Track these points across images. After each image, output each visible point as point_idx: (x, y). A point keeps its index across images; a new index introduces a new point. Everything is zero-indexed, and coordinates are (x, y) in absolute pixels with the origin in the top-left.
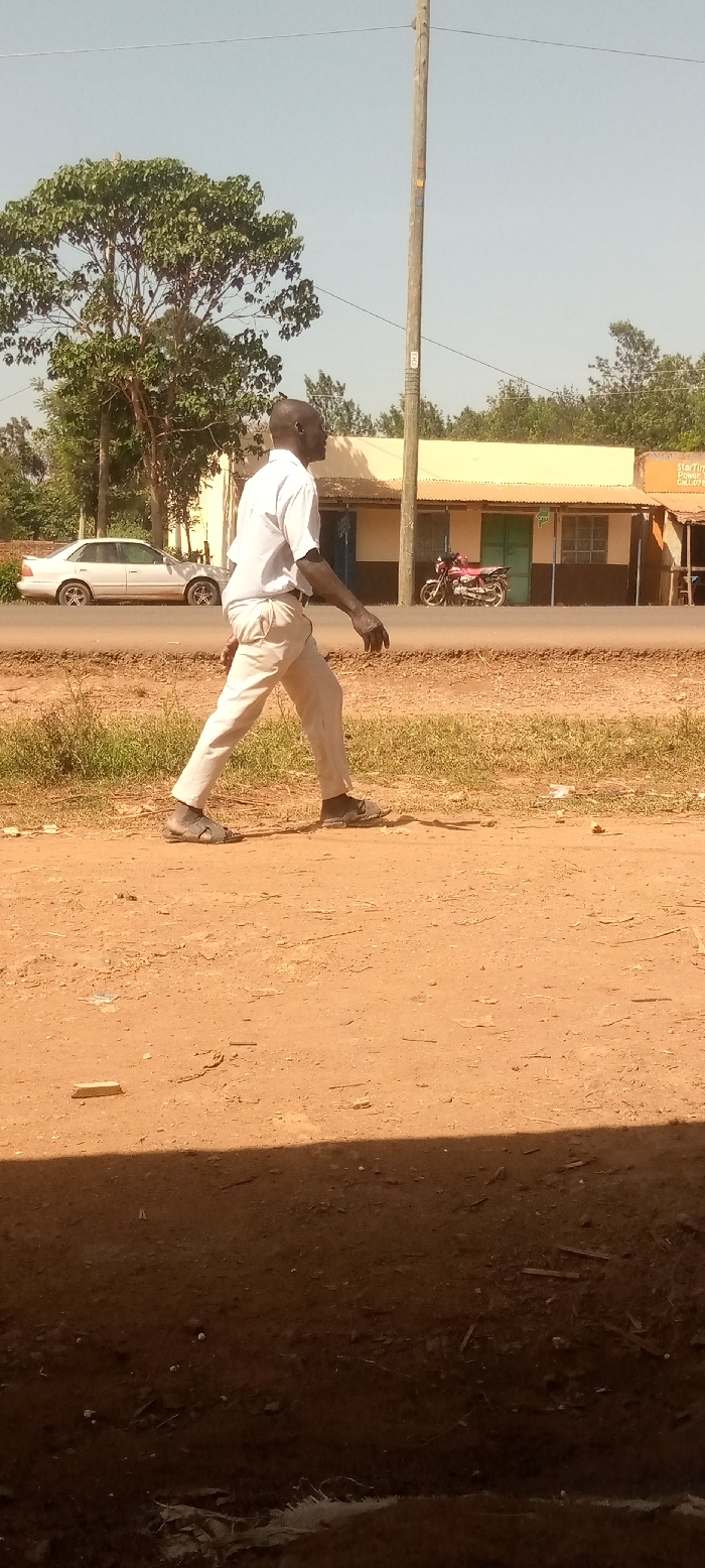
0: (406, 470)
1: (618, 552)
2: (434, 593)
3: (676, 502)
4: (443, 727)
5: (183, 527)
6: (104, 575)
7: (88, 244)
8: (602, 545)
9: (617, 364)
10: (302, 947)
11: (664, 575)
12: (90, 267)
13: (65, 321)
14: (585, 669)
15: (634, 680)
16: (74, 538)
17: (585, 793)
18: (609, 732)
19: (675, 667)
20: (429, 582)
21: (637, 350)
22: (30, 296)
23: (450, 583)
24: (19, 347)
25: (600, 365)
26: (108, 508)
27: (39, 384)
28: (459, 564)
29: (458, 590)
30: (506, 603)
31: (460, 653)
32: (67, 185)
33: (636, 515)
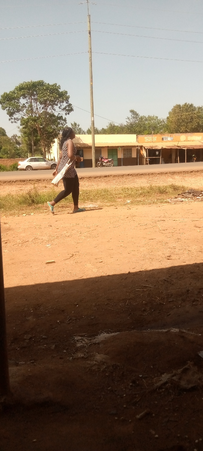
0: (93, 141)
1: (134, 155)
2: (99, 165)
3: (144, 145)
4: (106, 191)
5: (49, 154)
6: (34, 164)
8: (131, 154)
9: (131, 118)
10: (85, 233)
11: (143, 159)
12: (27, 103)
13: (23, 114)
14: (131, 178)
15: (140, 180)
16: (28, 158)
17: (133, 201)
18: (137, 190)
19: (147, 177)
20: (98, 163)
21: (135, 115)
22: (15, 109)
23: (102, 163)
24: (14, 120)
25: (128, 118)
26: (34, 151)
27: (18, 127)
28: (104, 159)
29: (104, 164)
30: (113, 166)
31: (107, 176)
32: (21, 87)
33: (137, 148)
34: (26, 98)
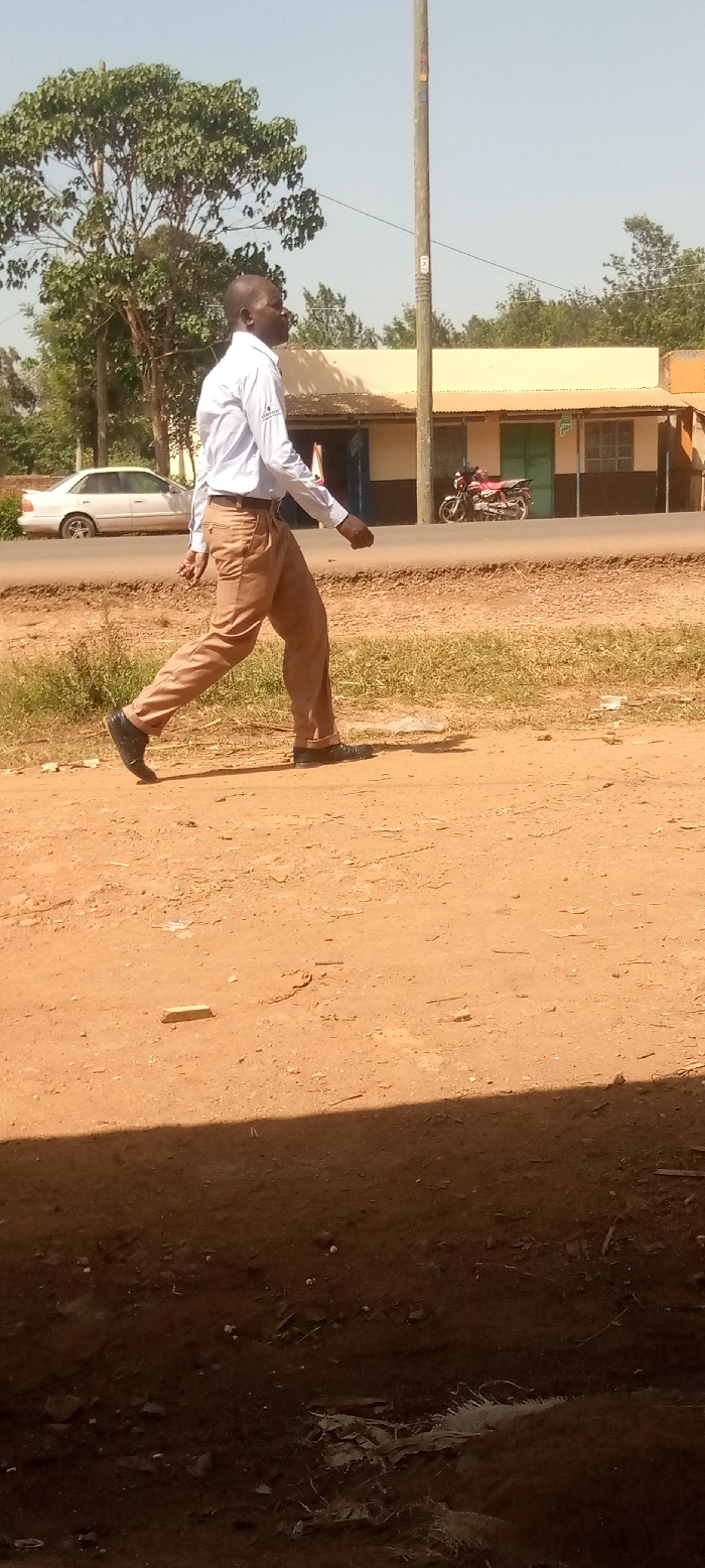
0: (421, 381)
1: (645, 459)
2: (454, 510)
3: (703, 402)
4: (487, 644)
5: (186, 452)
6: (106, 506)
7: (75, 158)
8: (629, 452)
9: (633, 261)
10: (377, 867)
11: (693, 478)
12: (78, 183)
13: (54, 241)
14: (627, 578)
15: (678, 586)
16: (72, 471)
17: (638, 703)
18: (657, 641)
20: (447, 498)
21: (654, 246)
22: (18, 217)
23: (470, 499)
24: (9, 271)
25: (615, 263)
26: (110, 438)
27: (29, 310)
28: (479, 479)
29: (478, 506)
30: (530, 516)
31: (495, 566)
32: (53, 98)
33: (662, 419)
34: (73, 155)
